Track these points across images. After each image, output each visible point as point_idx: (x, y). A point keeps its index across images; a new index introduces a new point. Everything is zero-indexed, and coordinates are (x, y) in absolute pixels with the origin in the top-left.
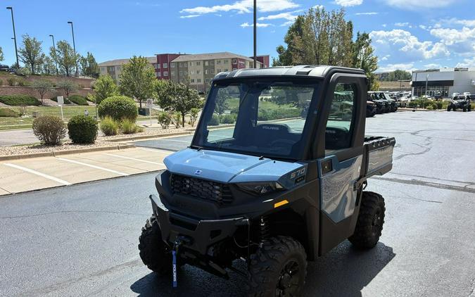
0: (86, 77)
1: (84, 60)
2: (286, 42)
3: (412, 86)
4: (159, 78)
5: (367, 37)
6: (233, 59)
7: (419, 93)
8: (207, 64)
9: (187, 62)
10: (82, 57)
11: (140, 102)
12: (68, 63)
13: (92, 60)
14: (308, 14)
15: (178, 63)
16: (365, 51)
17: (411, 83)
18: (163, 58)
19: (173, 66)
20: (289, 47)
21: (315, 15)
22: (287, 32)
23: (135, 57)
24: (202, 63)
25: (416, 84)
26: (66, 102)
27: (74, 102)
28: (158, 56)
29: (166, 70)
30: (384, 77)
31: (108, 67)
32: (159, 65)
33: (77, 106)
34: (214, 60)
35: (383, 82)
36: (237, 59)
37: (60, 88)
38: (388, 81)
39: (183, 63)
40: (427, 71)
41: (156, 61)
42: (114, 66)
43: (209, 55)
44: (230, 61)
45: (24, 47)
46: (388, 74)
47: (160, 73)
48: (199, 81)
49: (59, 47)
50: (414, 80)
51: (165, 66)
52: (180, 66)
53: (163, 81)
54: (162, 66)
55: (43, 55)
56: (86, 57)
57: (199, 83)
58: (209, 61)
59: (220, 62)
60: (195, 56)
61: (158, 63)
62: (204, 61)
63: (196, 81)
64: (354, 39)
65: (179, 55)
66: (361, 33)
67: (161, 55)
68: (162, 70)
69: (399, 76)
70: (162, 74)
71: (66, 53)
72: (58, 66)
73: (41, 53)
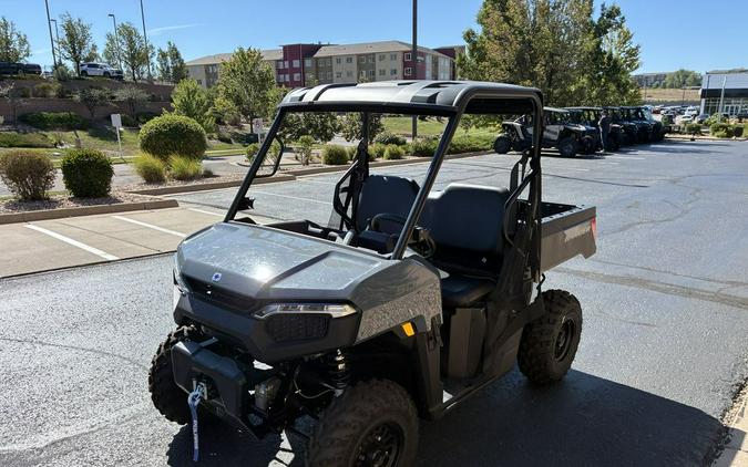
0: (164, 83)
1: (164, 55)
2: (480, 21)
3: (703, 96)
5: (618, 13)
6: (404, 52)
7: (713, 108)
8: (364, 60)
9: (330, 58)
10: (160, 50)
11: (251, 124)
12: (138, 58)
13: (175, 54)
15: (317, 59)
16: (619, 36)
17: (700, 92)
18: (291, 52)
19: (309, 64)
20: (484, 31)
22: (481, 5)
23: (241, 49)
24: (355, 60)
25: (707, 94)
28: (285, 48)
29: (296, 70)
30: (658, 81)
31: (207, 66)
32: (287, 63)
34: (374, 54)
35: (657, 91)
37: (122, 101)
38: (664, 87)
39: (326, 59)
40: (730, 72)
41: (281, 56)
42: (215, 65)
43: (367, 45)
44: (399, 56)
45: (63, 35)
46: (665, 76)
47: (287, 76)
49: (120, 33)
50: (704, 87)
51: (296, 64)
52: (322, 64)
54: (291, 64)
55: (95, 47)
56: (166, 49)
58: (367, 55)
59: (384, 57)
60: (344, 47)
61: (285, 59)
62: (360, 56)
64: (596, 17)
65: (321, 46)
67: (290, 46)
68: (292, 71)
69: (684, 79)
70: (292, 77)
71: (131, 44)
72: (123, 64)
73: (90, 44)
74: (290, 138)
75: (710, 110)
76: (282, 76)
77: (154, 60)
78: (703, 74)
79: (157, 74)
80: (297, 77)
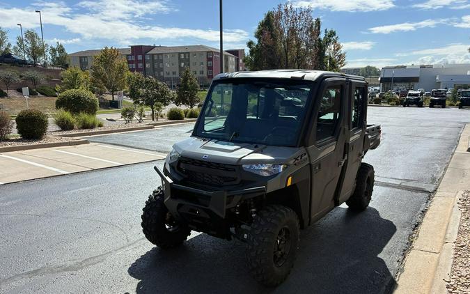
0: (55, 68)
1: (54, 50)
2: (256, 37)
3: (381, 81)
4: (132, 70)
5: (334, 34)
6: (208, 52)
7: (387, 88)
8: (182, 56)
9: (162, 54)
10: (52, 47)
11: (113, 95)
12: (37, 52)
13: (61, 50)
14: (277, 10)
15: (153, 55)
16: (334, 47)
17: (379, 79)
18: (137, 50)
19: (148, 58)
20: (259, 42)
21: (283, 11)
22: (257, 27)
23: (106, 48)
24: (177, 56)
25: (383, 80)
26: (32, 94)
27: (41, 93)
28: (132, 47)
29: (140, 61)
30: (356, 73)
31: (81, 57)
32: (133, 57)
33: (44, 98)
34: (189, 53)
36: (212, 52)
37: (27, 79)
39: (158, 55)
41: (130, 53)
42: (86, 57)
43: (184, 47)
44: (205, 55)
46: (359, 70)
47: (134, 65)
48: (174, 73)
49: (26, 36)
50: (382, 76)
51: (140, 57)
52: (156, 58)
53: (136, 73)
54: (136, 58)
55: (9, 45)
56: (55, 47)
57: (174, 76)
58: (184, 53)
59: (195, 55)
60: (170, 48)
61: (132, 54)
62: (180, 54)
63: (171, 73)
64: (322, 36)
65: (154, 47)
66: (329, 30)
67: (135, 46)
68: (137, 62)
69: (369, 71)
70: (137, 66)
71: (33, 43)
72: (26, 56)
73: (7, 43)
74: (143, 103)
75: (385, 89)
76: (130, 65)
77: (48, 53)
78: (381, 69)
79: (49, 61)
80: (140, 65)
